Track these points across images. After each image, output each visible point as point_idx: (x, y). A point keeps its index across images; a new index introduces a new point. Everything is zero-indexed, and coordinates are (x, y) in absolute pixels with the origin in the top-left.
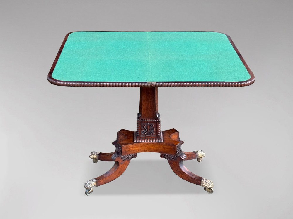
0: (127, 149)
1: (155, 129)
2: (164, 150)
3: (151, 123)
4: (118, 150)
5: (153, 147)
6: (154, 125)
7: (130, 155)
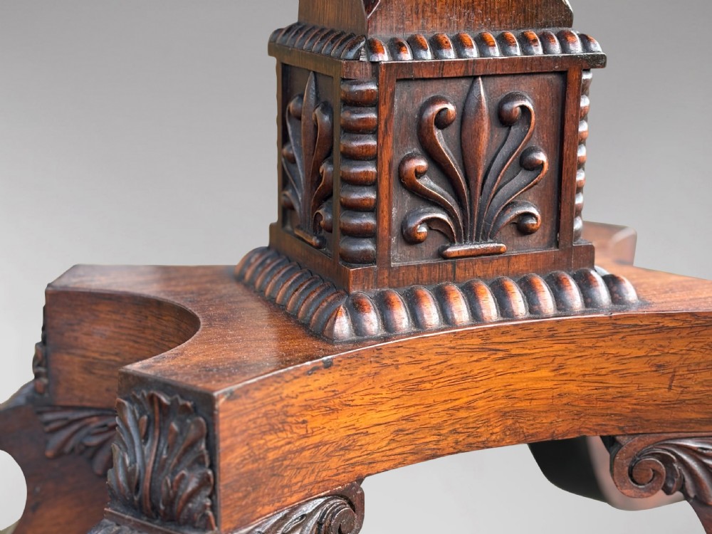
0: (272, 440)
1: (541, 157)
2: (664, 394)
3: (504, 86)
4: (160, 466)
5: (544, 373)
6: (537, 104)
7: (305, 517)
